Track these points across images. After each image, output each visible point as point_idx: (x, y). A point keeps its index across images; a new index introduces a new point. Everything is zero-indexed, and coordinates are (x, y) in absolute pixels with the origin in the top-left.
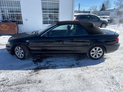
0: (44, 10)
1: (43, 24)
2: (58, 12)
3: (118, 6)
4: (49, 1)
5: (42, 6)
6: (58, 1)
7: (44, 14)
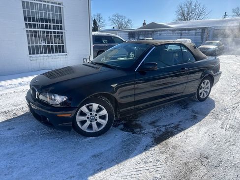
0: (29, 20)
1: (30, 54)
2: (61, 26)
3: (115, 25)
4: (45, 2)
5: (24, 11)
6: (60, 4)
7: (31, 32)
